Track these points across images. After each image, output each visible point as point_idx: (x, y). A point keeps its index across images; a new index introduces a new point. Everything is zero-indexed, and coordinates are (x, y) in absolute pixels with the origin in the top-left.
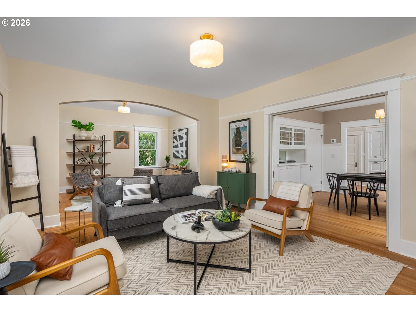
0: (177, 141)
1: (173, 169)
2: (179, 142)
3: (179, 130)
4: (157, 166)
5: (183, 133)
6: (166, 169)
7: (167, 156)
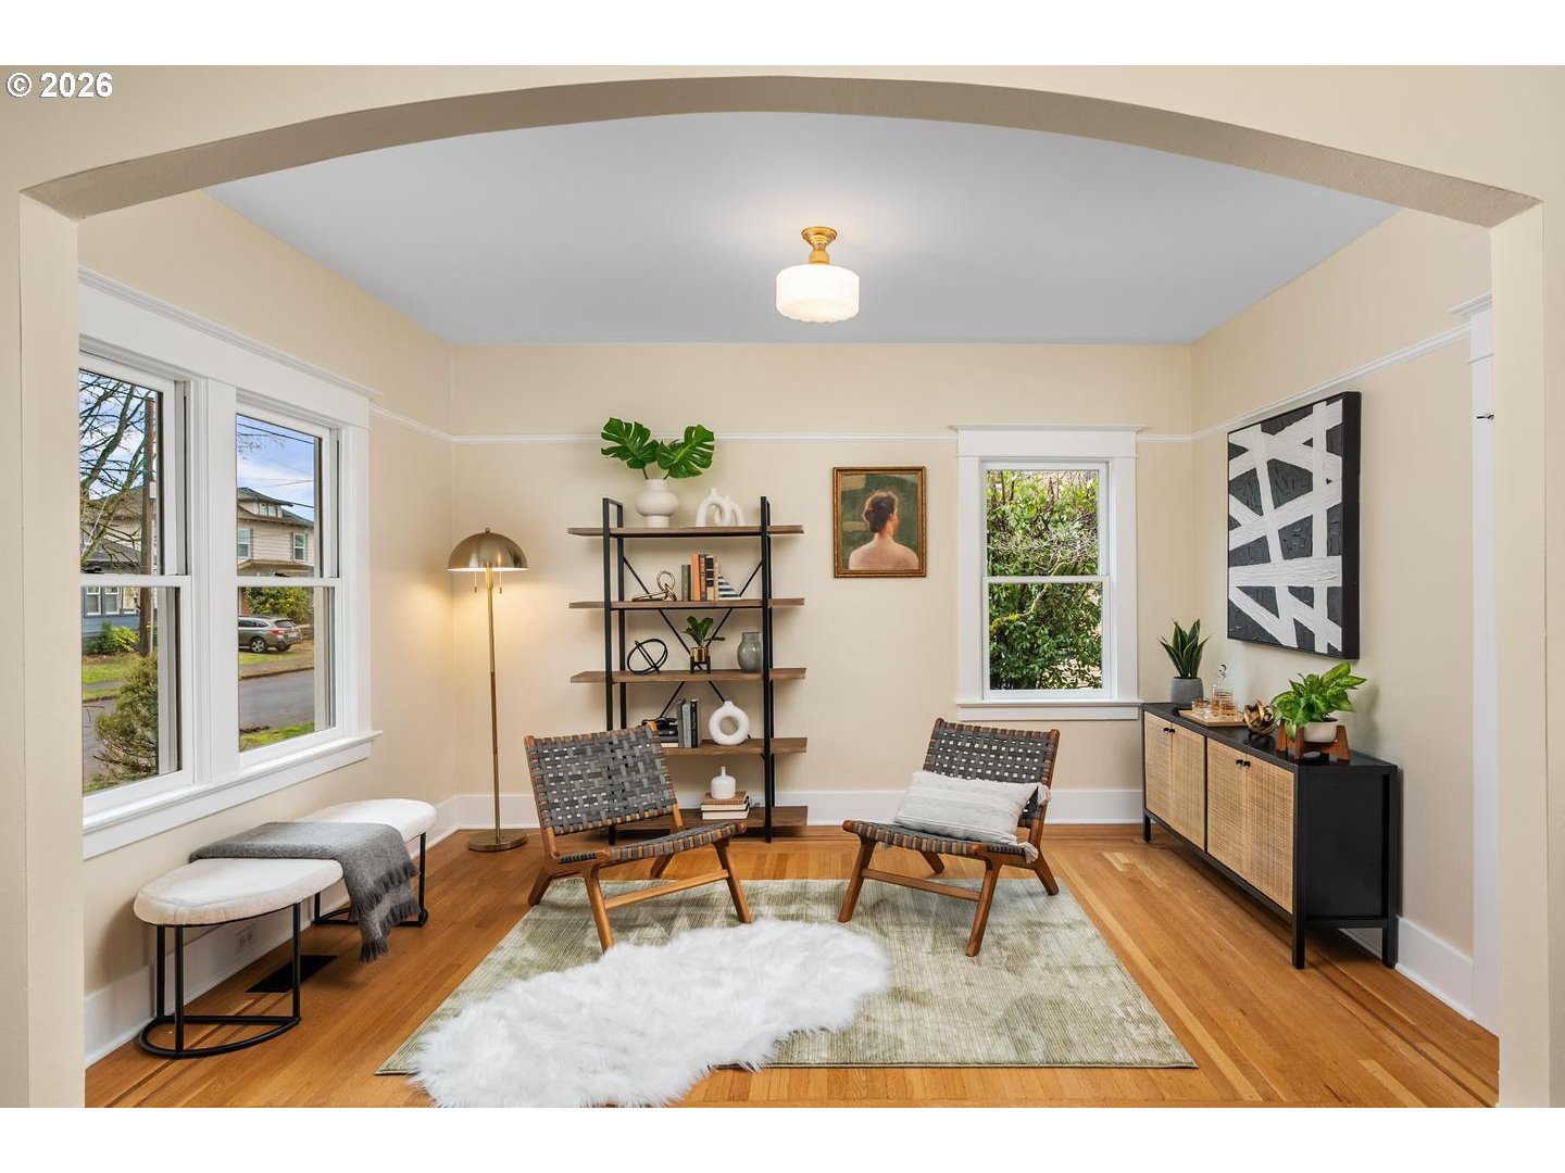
0: (1261, 514)
1: (1224, 732)
2: (1271, 521)
3: (1273, 425)
4: (1111, 692)
5: (1309, 443)
6: (1167, 724)
7: (1179, 632)
